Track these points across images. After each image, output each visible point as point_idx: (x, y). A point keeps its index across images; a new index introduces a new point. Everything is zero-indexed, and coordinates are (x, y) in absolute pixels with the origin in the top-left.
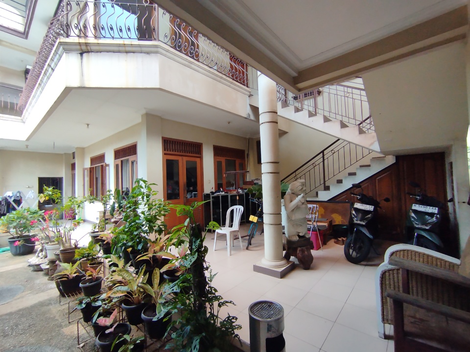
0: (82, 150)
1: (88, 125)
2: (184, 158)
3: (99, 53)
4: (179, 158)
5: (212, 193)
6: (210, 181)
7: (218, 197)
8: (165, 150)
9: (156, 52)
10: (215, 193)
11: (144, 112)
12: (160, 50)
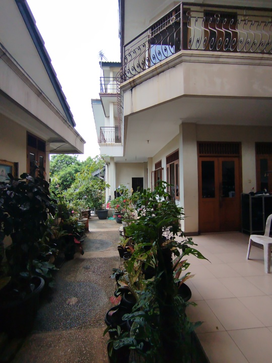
0: (151, 159)
1: (148, 141)
2: (220, 159)
3: (141, 84)
4: (215, 160)
5: (252, 194)
6: (250, 180)
7: (260, 198)
8: (200, 153)
9: (181, 62)
10: (256, 194)
11: (180, 122)
12: (184, 58)
